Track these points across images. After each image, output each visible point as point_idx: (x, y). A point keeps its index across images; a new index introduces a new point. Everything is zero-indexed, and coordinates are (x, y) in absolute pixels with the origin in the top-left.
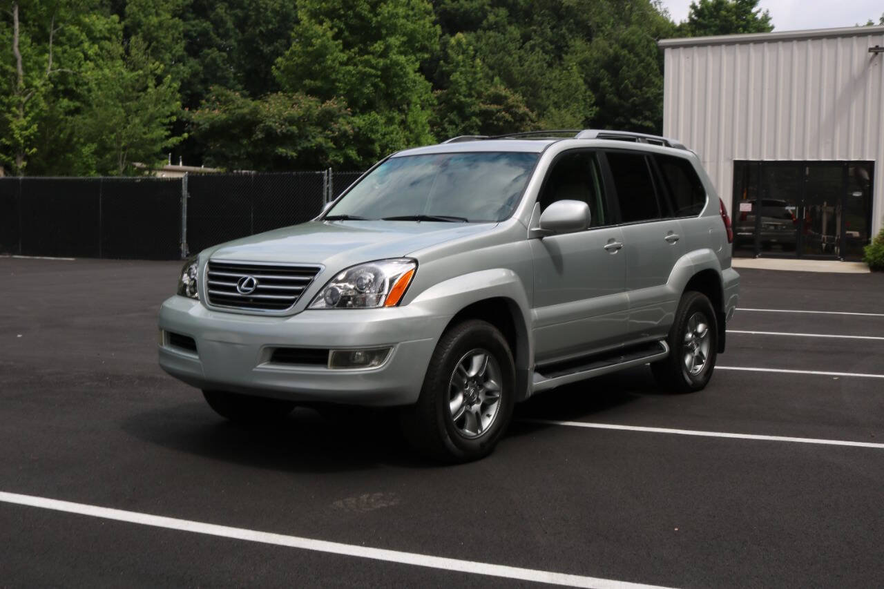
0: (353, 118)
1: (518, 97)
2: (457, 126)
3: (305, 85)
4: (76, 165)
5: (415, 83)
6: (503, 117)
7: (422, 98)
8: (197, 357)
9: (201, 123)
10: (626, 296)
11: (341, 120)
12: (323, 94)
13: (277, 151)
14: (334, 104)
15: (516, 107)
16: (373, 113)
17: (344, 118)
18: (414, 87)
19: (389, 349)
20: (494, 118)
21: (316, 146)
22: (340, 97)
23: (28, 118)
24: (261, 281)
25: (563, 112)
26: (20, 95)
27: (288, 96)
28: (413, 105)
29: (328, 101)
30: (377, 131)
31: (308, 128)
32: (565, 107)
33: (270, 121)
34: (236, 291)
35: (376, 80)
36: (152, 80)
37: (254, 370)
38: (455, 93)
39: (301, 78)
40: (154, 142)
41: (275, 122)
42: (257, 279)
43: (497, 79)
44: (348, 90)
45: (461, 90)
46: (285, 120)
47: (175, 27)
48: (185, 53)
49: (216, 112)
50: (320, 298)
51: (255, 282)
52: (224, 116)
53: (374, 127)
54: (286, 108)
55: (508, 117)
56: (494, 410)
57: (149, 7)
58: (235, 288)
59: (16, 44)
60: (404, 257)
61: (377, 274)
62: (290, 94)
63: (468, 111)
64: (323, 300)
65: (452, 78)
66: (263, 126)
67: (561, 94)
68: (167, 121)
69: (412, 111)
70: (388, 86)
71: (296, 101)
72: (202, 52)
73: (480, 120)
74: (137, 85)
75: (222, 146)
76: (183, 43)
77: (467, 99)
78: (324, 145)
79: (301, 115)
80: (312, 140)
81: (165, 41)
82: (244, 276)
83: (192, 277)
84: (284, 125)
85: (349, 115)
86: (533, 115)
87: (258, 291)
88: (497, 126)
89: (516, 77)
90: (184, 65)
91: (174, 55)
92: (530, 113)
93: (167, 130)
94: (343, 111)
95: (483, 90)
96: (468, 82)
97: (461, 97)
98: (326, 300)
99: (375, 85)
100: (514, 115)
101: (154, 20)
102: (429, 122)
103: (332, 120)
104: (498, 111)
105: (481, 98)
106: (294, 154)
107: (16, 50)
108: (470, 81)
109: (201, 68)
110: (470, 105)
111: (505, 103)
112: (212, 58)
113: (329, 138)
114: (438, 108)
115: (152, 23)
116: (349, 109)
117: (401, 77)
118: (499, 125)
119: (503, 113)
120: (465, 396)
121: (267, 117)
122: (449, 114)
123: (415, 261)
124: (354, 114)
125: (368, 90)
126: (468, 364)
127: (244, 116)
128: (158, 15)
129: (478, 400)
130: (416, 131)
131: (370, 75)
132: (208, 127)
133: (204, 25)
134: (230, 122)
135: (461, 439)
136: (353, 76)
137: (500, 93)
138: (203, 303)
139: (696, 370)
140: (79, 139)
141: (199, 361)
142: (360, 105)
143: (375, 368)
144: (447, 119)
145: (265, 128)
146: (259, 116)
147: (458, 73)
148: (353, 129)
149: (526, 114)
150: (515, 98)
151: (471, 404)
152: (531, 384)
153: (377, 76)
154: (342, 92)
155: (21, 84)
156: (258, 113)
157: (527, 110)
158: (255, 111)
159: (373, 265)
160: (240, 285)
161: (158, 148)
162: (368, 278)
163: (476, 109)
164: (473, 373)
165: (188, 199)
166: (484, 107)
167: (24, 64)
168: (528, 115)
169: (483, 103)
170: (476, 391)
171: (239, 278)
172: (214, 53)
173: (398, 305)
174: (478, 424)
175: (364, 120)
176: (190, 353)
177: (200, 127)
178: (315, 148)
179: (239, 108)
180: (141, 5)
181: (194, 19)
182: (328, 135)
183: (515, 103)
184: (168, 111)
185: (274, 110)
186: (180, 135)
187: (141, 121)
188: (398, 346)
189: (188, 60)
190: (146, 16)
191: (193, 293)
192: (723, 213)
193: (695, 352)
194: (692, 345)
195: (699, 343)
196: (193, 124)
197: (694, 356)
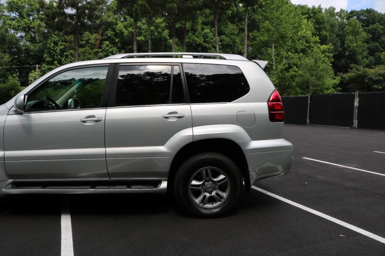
13: (373, 87)
23: (276, 78)
26: (274, 71)
33: (371, 75)
41: (373, 76)
46: (378, 75)
47: (364, 46)
48: (368, 55)
57: (353, 40)
59: (273, 55)
66: (368, 78)
72: (374, 54)
76: (367, 52)
81: (359, 51)
84: (376, 77)
90: (367, 59)
91: (363, 56)
101: (355, 45)
106: (381, 87)
107: (273, 57)
109: (374, 60)
112: (379, 56)
115: (354, 45)
127: (360, 74)
128: (357, 43)
132: (348, 79)
133: (376, 44)
146: (367, 74)
155: (274, 67)
165: (310, 103)
167: (275, 61)
172: (379, 54)
177: (346, 79)
180: (350, 40)
181: (372, 43)
189: (369, 57)
190: (352, 44)
192: (273, 101)
193: (211, 193)
194: (207, 188)
195: (217, 188)
196: (343, 78)
197: (208, 195)
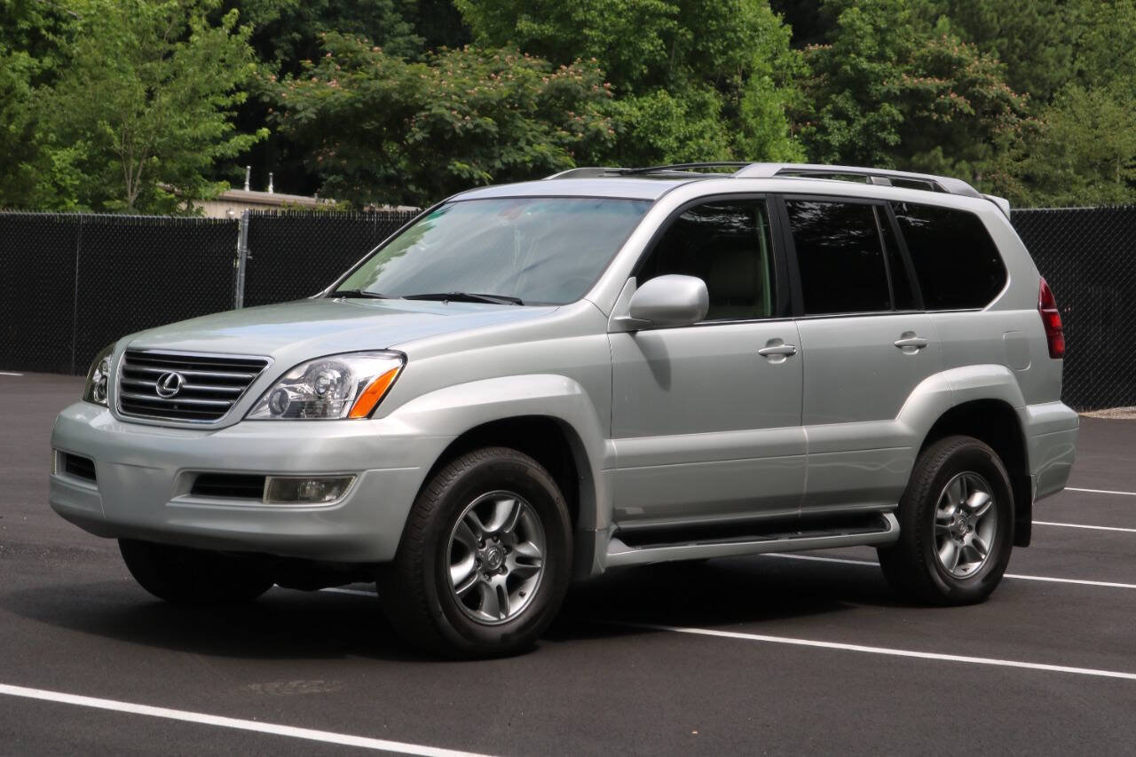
0: (616, 104)
1: (990, 62)
2: (850, 122)
3: (520, 32)
4: (38, 187)
5: (756, 30)
6: (953, 105)
7: (777, 62)
8: (96, 488)
9: (299, 107)
10: (805, 432)
11: (591, 107)
12: (557, 53)
13: (450, 167)
14: (575, 72)
15: (982, 85)
16: (662, 94)
17: (600, 103)
18: (752, 38)
19: (350, 480)
20: (932, 106)
21: (534, 160)
22: (590, 59)
24: (190, 379)
25: (1095, 95)
27: (485, 56)
28: (754, 77)
29: (564, 67)
30: (669, 132)
31: (520, 124)
32: (1100, 84)
33: (440, 106)
34: (156, 394)
35: (671, 24)
36: (200, 16)
37: (168, 504)
38: (847, 52)
39: (512, 19)
40: (198, 144)
41: (452, 109)
42: (185, 376)
43: (943, 22)
44: (610, 44)
45: (862, 46)
46: (472, 106)
49: (333, 84)
50: (264, 403)
51: (181, 380)
52: (347, 94)
53: (662, 123)
54: (476, 79)
55: (964, 104)
56: (531, 587)
58: (154, 388)
60: (386, 350)
61: (345, 373)
62: (487, 52)
63: (876, 89)
64: (267, 406)
65: (842, 20)
66: (426, 117)
67: (1094, 55)
68: (226, 102)
69: (753, 89)
70: (698, 36)
71: (501, 65)
73: (902, 112)
74: (168, 29)
75: (339, 156)
77: (874, 65)
78: (551, 159)
79: (504, 96)
80: (527, 149)
82: (168, 371)
83: (104, 373)
84: (468, 114)
85: (609, 97)
86: (1020, 101)
87: (185, 393)
88: (938, 123)
89: (988, 16)
92: (1014, 97)
93: (229, 120)
94: (596, 89)
95: (909, 45)
96: (877, 29)
97: (862, 59)
98: (270, 407)
99: (667, 36)
100: (976, 100)
102: (788, 113)
103: (572, 108)
104: (942, 92)
105: (907, 63)
106: (486, 175)
108: (883, 26)
110: (879, 79)
111: (959, 75)
113: (563, 145)
114: (811, 83)
116: (609, 84)
117: (724, 17)
118: (943, 122)
119: (953, 95)
120: (478, 560)
121: (435, 97)
122: (833, 96)
123: (404, 357)
124: (619, 95)
125: (651, 44)
126: (486, 512)
127: (386, 96)
129: (504, 569)
130: (759, 133)
131: (657, 14)
132: (314, 117)
134: (360, 105)
135: (468, 623)
136: (619, 15)
137: (950, 52)
138: (113, 412)
139: (965, 570)
140: (46, 134)
141: (97, 494)
142: (636, 74)
143: (331, 503)
144: (829, 107)
145: (432, 120)
146: (417, 96)
147: (856, 9)
148: (615, 127)
149: (1002, 97)
150: (981, 65)
151: (491, 574)
152: (603, 556)
153: (671, 17)
154: (596, 49)
156: (418, 89)
157: (1006, 89)
158: (411, 85)
159: (339, 359)
160: (162, 383)
161: (205, 158)
162: (330, 376)
163: (894, 86)
164: (494, 528)
166: (910, 82)
168: (1008, 101)
169: (908, 73)
170: (501, 555)
171: (160, 374)
173: (369, 416)
174: (501, 606)
175: (641, 109)
176: (88, 482)
177: (298, 116)
178: (531, 165)
179: (377, 76)
182: (560, 138)
183: (981, 76)
184: (227, 80)
185: (449, 85)
186: (252, 131)
187: (174, 100)
188: (365, 473)
191: (102, 397)
192: (1045, 306)
193: (963, 541)
194: (958, 527)
195: (974, 525)
196: (283, 109)
197: (960, 545)
